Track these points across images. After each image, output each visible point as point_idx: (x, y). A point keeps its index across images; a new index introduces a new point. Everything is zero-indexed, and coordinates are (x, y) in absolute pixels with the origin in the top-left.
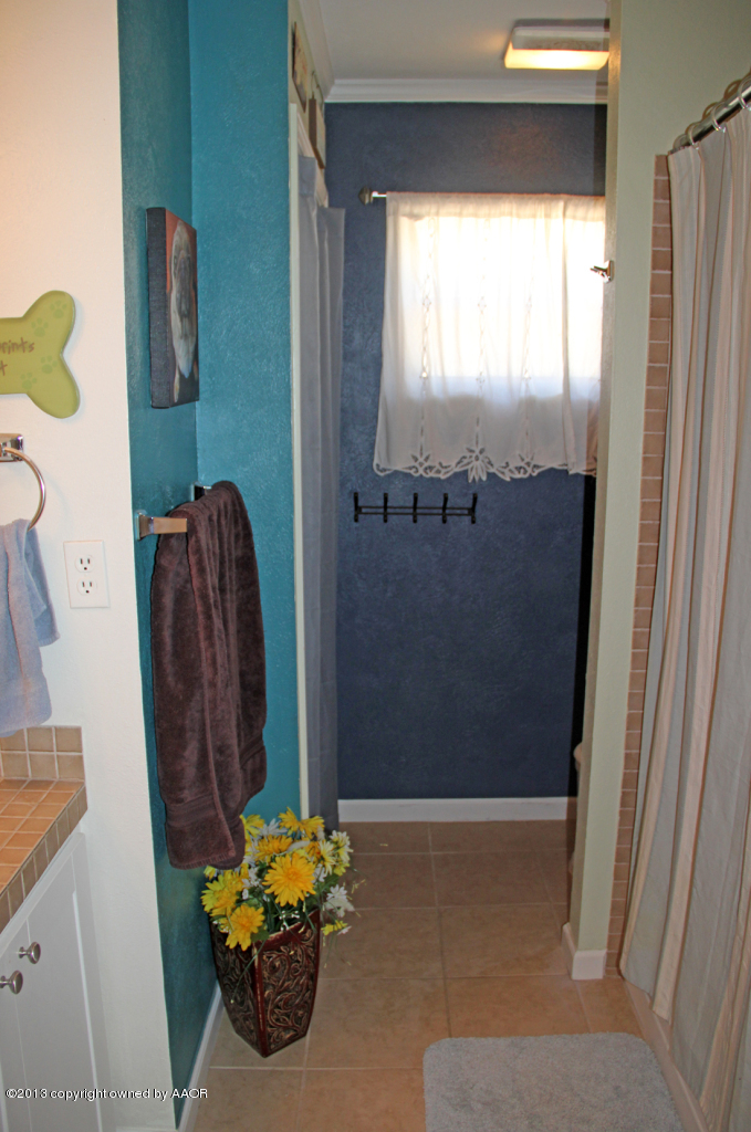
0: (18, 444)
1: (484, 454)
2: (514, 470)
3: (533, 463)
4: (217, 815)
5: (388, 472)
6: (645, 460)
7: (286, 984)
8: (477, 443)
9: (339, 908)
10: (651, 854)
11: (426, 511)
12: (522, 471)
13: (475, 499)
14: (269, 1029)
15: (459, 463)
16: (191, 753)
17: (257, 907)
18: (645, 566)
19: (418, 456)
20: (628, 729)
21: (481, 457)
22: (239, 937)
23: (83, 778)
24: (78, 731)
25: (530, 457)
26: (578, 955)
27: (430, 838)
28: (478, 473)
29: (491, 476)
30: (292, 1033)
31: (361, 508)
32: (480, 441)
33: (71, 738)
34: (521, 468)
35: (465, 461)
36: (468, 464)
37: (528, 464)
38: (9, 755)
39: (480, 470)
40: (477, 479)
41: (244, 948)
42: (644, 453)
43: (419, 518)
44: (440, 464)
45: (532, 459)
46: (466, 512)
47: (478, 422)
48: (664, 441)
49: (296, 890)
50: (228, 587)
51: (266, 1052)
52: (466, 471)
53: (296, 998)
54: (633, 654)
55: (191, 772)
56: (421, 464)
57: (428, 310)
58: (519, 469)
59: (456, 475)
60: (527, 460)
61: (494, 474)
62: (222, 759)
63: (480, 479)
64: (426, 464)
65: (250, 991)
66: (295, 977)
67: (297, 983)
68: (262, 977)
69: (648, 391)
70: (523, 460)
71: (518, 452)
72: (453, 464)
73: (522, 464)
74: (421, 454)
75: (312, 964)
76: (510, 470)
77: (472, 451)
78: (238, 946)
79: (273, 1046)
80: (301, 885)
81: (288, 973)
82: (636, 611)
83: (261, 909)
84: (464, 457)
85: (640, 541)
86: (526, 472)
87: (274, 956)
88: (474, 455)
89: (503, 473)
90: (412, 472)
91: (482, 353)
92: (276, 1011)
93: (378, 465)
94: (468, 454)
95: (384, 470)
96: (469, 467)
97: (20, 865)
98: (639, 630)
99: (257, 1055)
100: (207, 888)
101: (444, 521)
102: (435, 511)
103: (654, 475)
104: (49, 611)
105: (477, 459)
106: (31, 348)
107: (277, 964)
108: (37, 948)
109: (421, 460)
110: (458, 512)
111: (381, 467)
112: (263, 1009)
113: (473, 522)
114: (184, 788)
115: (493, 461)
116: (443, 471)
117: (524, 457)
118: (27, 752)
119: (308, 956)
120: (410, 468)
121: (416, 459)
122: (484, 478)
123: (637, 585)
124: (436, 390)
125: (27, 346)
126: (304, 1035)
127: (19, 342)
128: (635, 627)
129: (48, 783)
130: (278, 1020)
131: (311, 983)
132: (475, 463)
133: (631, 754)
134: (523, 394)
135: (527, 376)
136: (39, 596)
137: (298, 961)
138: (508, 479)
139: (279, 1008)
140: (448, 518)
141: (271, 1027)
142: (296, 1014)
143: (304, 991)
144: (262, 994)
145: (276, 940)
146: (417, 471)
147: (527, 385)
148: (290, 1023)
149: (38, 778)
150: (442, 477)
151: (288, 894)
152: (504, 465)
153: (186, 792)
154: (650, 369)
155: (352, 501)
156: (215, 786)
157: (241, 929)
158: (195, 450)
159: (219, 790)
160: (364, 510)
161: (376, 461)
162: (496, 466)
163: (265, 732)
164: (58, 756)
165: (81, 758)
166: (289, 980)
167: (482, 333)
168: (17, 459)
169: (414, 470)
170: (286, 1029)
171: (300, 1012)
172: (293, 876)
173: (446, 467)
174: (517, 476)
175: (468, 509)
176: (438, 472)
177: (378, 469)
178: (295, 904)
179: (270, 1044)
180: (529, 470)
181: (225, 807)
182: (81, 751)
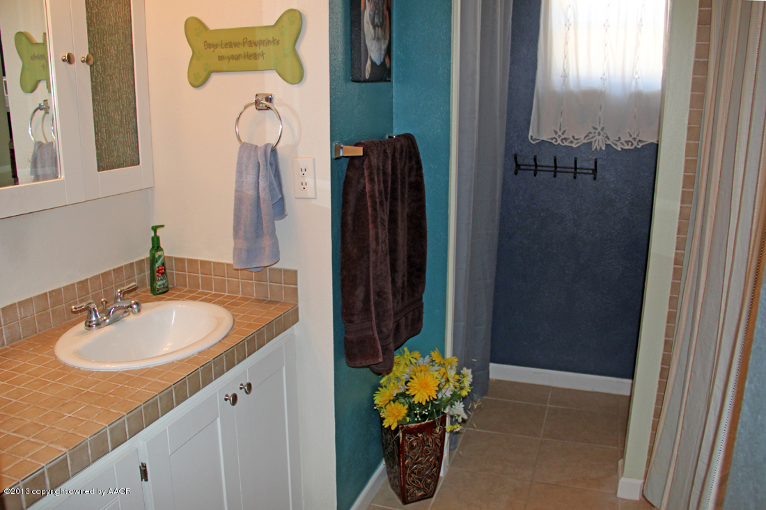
0: (269, 99)
1: (604, 131)
2: (624, 143)
3: (638, 139)
4: (374, 334)
5: (537, 141)
6: (689, 128)
7: (420, 459)
8: (600, 123)
9: (459, 416)
10: (668, 409)
11: (564, 170)
12: (630, 144)
13: (596, 163)
14: (407, 486)
15: (586, 137)
16: (360, 292)
17: (404, 405)
18: (686, 205)
19: (558, 130)
20: (668, 322)
21: (602, 133)
22: (390, 422)
23: (297, 302)
24: (295, 272)
25: (636, 134)
26: (622, 480)
27: (550, 397)
28: (599, 144)
29: (608, 146)
30: (422, 493)
31: (520, 165)
32: (602, 122)
33: (292, 276)
34: (629, 141)
35: (591, 136)
36: (593, 137)
37: (634, 139)
38: (258, 284)
39: (601, 142)
40: (598, 148)
41: (393, 428)
42: (689, 124)
43: (558, 174)
44: (573, 137)
45: (638, 136)
46: (591, 172)
47: (601, 108)
48: (701, 114)
49: (425, 394)
50: (400, 198)
51: (405, 502)
52: (591, 142)
53: (427, 470)
54: (674, 268)
55: (359, 305)
56: (559, 136)
57: (569, 29)
58: (627, 142)
59: (584, 144)
60: (633, 136)
61: (609, 145)
62: (380, 300)
63: (601, 149)
64: (563, 137)
65: (397, 458)
66: (427, 456)
67: (428, 460)
68: (404, 451)
69: (693, 79)
70: (631, 136)
71: (628, 130)
72: (582, 138)
73: (631, 139)
74: (560, 129)
75: (438, 450)
76: (621, 143)
77: (596, 129)
78: (390, 427)
79: (409, 498)
80: (428, 391)
81: (422, 452)
82: (678, 238)
83: (407, 406)
84: (590, 133)
85: (683, 187)
86: (632, 144)
87: (413, 438)
88: (597, 132)
89: (616, 145)
90: (553, 141)
91: (605, 60)
92: (413, 475)
93: (532, 137)
94: (593, 131)
95: (535, 140)
96: (593, 140)
97: (245, 337)
98: (679, 251)
99: (399, 502)
100: (379, 391)
101: (575, 178)
102: (569, 170)
103: (695, 141)
104: (282, 199)
105: (599, 134)
106: (278, 43)
107: (415, 444)
108: (249, 385)
109: (560, 133)
110: (585, 171)
111: (534, 137)
112: (403, 471)
113: (595, 179)
114: (354, 314)
115: (609, 136)
116: (575, 142)
117: (631, 134)
118: (268, 283)
119: (436, 444)
120: (552, 139)
121: (556, 133)
122: (604, 148)
123: (680, 219)
124: (572, 85)
125: (276, 41)
126: (432, 496)
127: (272, 40)
128: (677, 249)
129: (277, 302)
130: (413, 481)
131: (437, 462)
132: (598, 138)
133: (668, 340)
134: (633, 89)
135: (636, 77)
136: (277, 189)
137: (429, 446)
138: (619, 149)
139: (415, 474)
140: (578, 175)
141: (408, 485)
142: (426, 481)
143: (432, 467)
144: (404, 461)
145: (414, 428)
146: (556, 141)
147: (636, 83)
148: (421, 486)
149: (273, 300)
150: (574, 146)
151: (420, 397)
152: (617, 139)
153: (356, 317)
154: (696, 63)
155: (513, 160)
156: (374, 316)
157: (393, 416)
158: (392, 113)
159: (376, 319)
160: (522, 167)
161: (530, 134)
162: (611, 139)
163: (424, 295)
164: (284, 287)
165: (297, 289)
166: (422, 457)
167: (606, 45)
168: (269, 108)
169: (555, 140)
170: (419, 489)
171: (429, 481)
172: (425, 386)
173: (577, 139)
174: (626, 147)
175: (592, 170)
176: (572, 142)
177: (531, 139)
178: (424, 403)
179: (407, 497)
180: (635, 144)
181: (380, 332)
182: (297, 285)
